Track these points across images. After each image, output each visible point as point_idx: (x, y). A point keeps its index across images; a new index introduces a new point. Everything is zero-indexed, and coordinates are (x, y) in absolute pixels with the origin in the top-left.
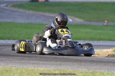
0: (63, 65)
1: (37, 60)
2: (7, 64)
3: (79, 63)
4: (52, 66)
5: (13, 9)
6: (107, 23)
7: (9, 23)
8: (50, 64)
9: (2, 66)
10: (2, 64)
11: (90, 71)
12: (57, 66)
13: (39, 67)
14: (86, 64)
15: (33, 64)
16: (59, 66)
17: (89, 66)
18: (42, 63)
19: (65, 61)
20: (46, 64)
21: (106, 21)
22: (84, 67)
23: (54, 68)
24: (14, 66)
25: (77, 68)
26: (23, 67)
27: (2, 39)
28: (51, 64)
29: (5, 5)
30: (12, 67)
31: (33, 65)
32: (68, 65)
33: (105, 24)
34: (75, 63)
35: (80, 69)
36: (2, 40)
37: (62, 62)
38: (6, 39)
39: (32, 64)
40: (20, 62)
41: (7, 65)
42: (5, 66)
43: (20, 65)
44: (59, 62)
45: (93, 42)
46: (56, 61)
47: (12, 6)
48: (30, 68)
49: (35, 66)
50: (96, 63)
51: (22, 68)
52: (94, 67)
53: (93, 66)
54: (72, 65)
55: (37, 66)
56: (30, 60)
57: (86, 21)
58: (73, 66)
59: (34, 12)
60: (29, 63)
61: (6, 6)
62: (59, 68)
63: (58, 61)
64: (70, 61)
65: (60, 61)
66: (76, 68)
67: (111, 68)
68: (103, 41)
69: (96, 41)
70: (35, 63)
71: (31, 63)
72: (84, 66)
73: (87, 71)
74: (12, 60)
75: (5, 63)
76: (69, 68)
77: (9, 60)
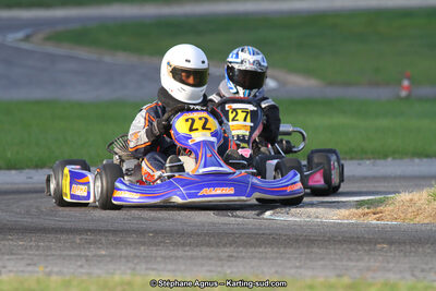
0: (243, 258)
1: (144, 244)
2: (29, 265)
3: (305, 250)
4: (202, 265)
5: (50, 48)
6: (408, 88)
7: (38, 102)
8: (192, 258)
9: (12, 275)
10: (10, 265)
11: (346, 280)
12: (222, 266)
13: (153, 269)
14: (332, 251)
15: (128, 261)
16: (229, 264)
17: (342, 260)
18: (162, 257)
19: (252, 245)
20: (177, 258)
21: (406, 83)
22: (322, 262)
23: (210, 271)
24: (56, 269)
25: (297, 267)
26: (89, 274)
27: (11, 167)
28: (197, 258)
29: (20, 35)
30: (49, 274)
31: (130, 265)
32: (260, 259)
33: (404, 93)
34: (289, 250)
35: (309, 273)
36: (13, 172)
37: (241, 249)
38: (29, 167)
39: (123, 260)
40: (79, 256)
41: (30, 268)
42: (22, 271)
43: (81, 266)
44: (228, 250)
45: (359, 164)
46: (218, 246)
47: (48, 39)
48: (117, 278)
49: (138, 267)
50: (367, 248)
51: (85, 278)
52: (362, 264)
53: (358, 261)
54: (276, 258)
55: (144, 266)
56: (116, 245)
57: (331, 84)
58: (280, 261)
59: (133, 59)
60: (113, 258)
61: (27, 38)
62: (228, 272)
63: (225, 245)
64: (271, 245)
65: (231, 245)
66: (291, 268)
67: (427, 264)
68: (394, 158)
69: (369, 159)
70: (139, 257)
71: (121, 257)
72: (322, 259)
73: (333, 280)
74: (50, 248)
75: (22, 259)
76: (265, 270)
77: (39, 246)
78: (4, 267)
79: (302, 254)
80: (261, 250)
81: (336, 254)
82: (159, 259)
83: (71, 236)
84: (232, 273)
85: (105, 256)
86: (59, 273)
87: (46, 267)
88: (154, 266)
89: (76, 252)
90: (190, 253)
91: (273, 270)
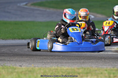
0: (87, 63)
1: (60, 59)
2: (29, 64)
4: (76, 65)
8: (73, 63)
9: (25, 67)
11: (115, 68)
14: (111, 61)
15: (56, 63)
16: (83, 64)
18: (65, 62)
19: (89, 59)
22: (108, 64)
23: (78, 66)
24: (36, 65)
25: (101, 65)
30: (35, 67)
31: (56, 64)
32: (91, 63)
35: (105, 67)
37: (86, 60)
40: (43, 62)
41: (30, 65)
42: (28, 66)
43: (43, 65)
48: (53, 68)
49: (59, 65)
54: (96, 63)
55: (60, 65)
56: (52, 59)
60: (52, 62)
62: (83, 66)
63: (82, 59)
66: (100, 65)
72: (108, 63)
74: (34, 60)
75: (27, 63)
76: (93, 66)
77: (31, 60)
78: (22, 65)
79: (103, 62)
83: (40, 57)
84: (84, 67)
86: (37, 66)
87: (34, 65)
88: (63, 65)
89: (42, 61)
90: (72, 61)
91: (95, 66)
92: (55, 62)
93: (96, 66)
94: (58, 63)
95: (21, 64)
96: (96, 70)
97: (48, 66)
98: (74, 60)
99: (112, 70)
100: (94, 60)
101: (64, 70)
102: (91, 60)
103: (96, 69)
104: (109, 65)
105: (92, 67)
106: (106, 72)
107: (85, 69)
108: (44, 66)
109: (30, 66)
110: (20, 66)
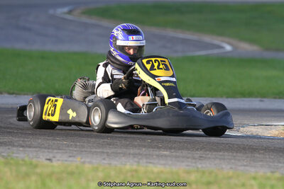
0: (209, 158)
1: (145, 147)
2: (70, 157)
3: (249, 155)
4: (183, 162)
5: (85, 19)
8: (176, 157)
9: (59, 162)
11: (277, 175)
12: (195, 163)
13: (150, 163)
14: (267, 157)
15: (134, 157)
16: (200, 161)
17: (274, 162)
18: (156, 155)
19: (215, 151)
22: (261, 163)
23: (188, 166)
24: (88, 160)
25: (244, 166)
26: (110, 164)
28: (179, 157)
29: (66, 10)
30: (84, 163)
31: (136, 159)
32: (220, 159)
34: (239, 154)
35: (253, 170)
37: (208, 152)
39: (131, 156)
40: (103, 152)
41: (71, 159)
43: (104, 159)
44: (199, 153)
46: (193, 150)
47: (84, 13)
48: (128, 167)
49: (141, 161)
51: (107, 166)
54: (230, 159)
55: (145, 161)
56: (127, 146)
57: (267, 49)
58: (233, 161)
60: (124, 154)
62: (200, 166)
63: (197, 150)
65: (201, 150)
66: (241, 166)
70: (141, 155)
71: (129, 154)
72: (261, 161)
73: (269, 174)
74: (83, 147)
75: (66, 152)
76: (224, 166)
77: (76, 145)
78: (54, 157)
79: (247, 157)
80: (221, 153)
81: (270, 158)
82: (154, 157)
83: (97, 140)
84: (202, 167)
85: (119, 153)
86: (90, 163)
87: (81, 158)
88: (151, 161)
89: (100, 150)
90: (174, 154)
91: (229, 167)
92: (133, 154)
93: (231, 168)
94: (140, 157)
95: (51, 156)
96: (230, 178)
97: (115, 163)
98: (180, 151)
99: (268, 178)
100: (226, 153)
101: (153, 173)
102: (220, 151)
103: (231, 173)
104: (262, 166)
105: (222, 168)
106: (253, 182)
107: (204, 173)
108: (105, 162)
109: (72, 161)
110: (49, 160)
